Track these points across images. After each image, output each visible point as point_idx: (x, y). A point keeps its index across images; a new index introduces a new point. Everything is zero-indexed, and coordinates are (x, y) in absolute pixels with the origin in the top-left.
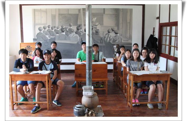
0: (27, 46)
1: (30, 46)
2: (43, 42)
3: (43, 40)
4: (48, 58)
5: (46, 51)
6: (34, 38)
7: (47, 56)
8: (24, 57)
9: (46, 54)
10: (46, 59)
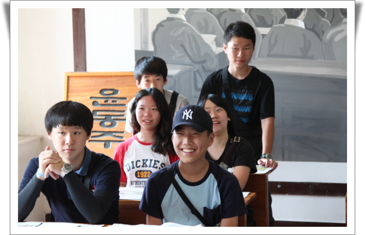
0: (101, 92)
1: (115, 92)
2: (188, 67)
3: (188, 60)
4: (194, 149)
5: (188, 115)
6: (139, 49)
7: (190, 138)
8: (73, 143)
9: (186, 131)
10: (184, 157)
